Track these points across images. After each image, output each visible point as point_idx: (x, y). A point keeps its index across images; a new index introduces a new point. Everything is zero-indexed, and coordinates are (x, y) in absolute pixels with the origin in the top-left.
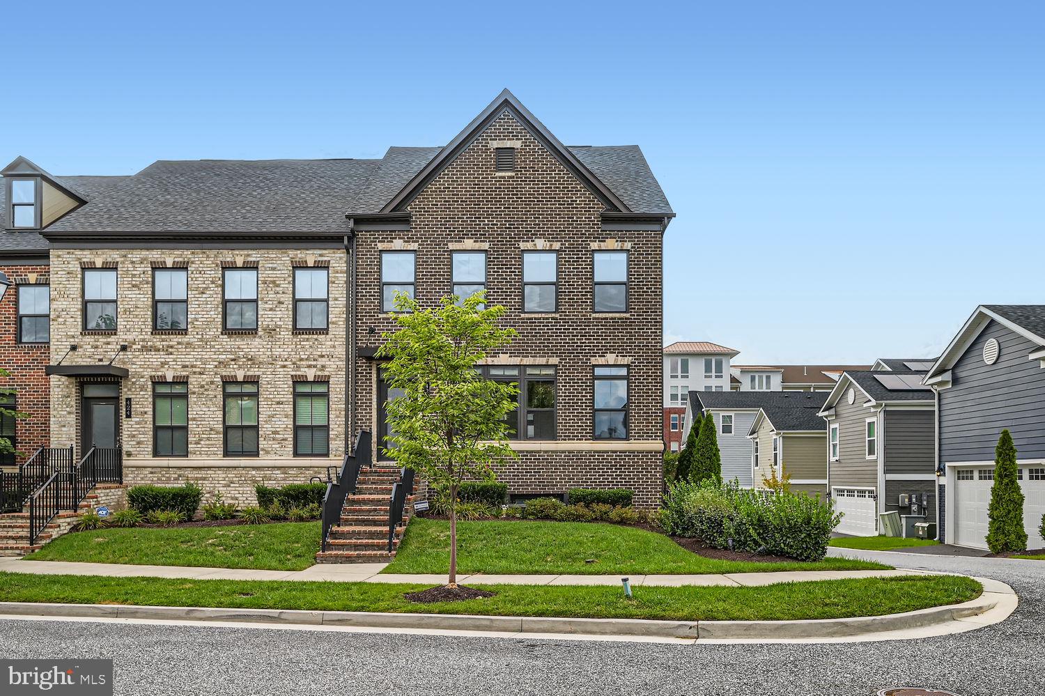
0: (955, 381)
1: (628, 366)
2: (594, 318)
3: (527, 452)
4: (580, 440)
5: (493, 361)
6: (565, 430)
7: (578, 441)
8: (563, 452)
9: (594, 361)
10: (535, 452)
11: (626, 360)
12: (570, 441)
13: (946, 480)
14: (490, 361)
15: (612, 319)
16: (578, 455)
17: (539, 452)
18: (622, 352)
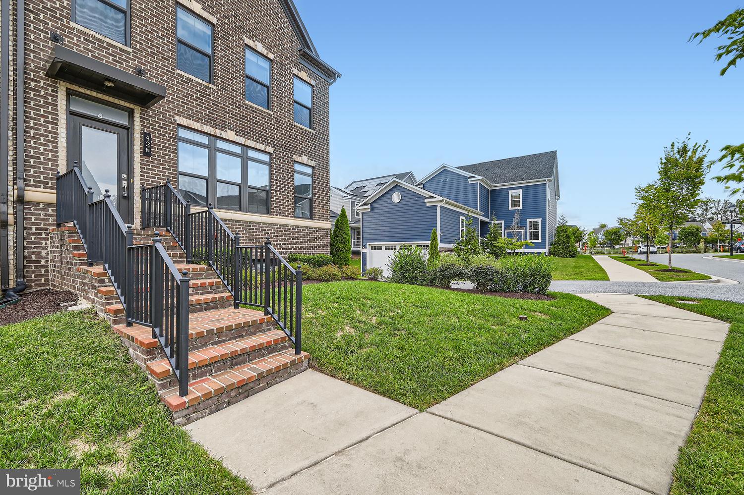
0: (372, 209)
1: (313, 167)
2: (295, 126)
3: (250, 222)
4: (287, 216)
5: (221, 134)
6: (278, 207)
7: (286, 218)
8: (276, 225)
9: (296, 158)
10: (256, 223)
11: (313, 163)
12: (280, 217)
13: (367, 250)
14: (218, 133)
15: (305, 130)
16: (285, 228)
17: (259, 223)
18: (311, 157)
